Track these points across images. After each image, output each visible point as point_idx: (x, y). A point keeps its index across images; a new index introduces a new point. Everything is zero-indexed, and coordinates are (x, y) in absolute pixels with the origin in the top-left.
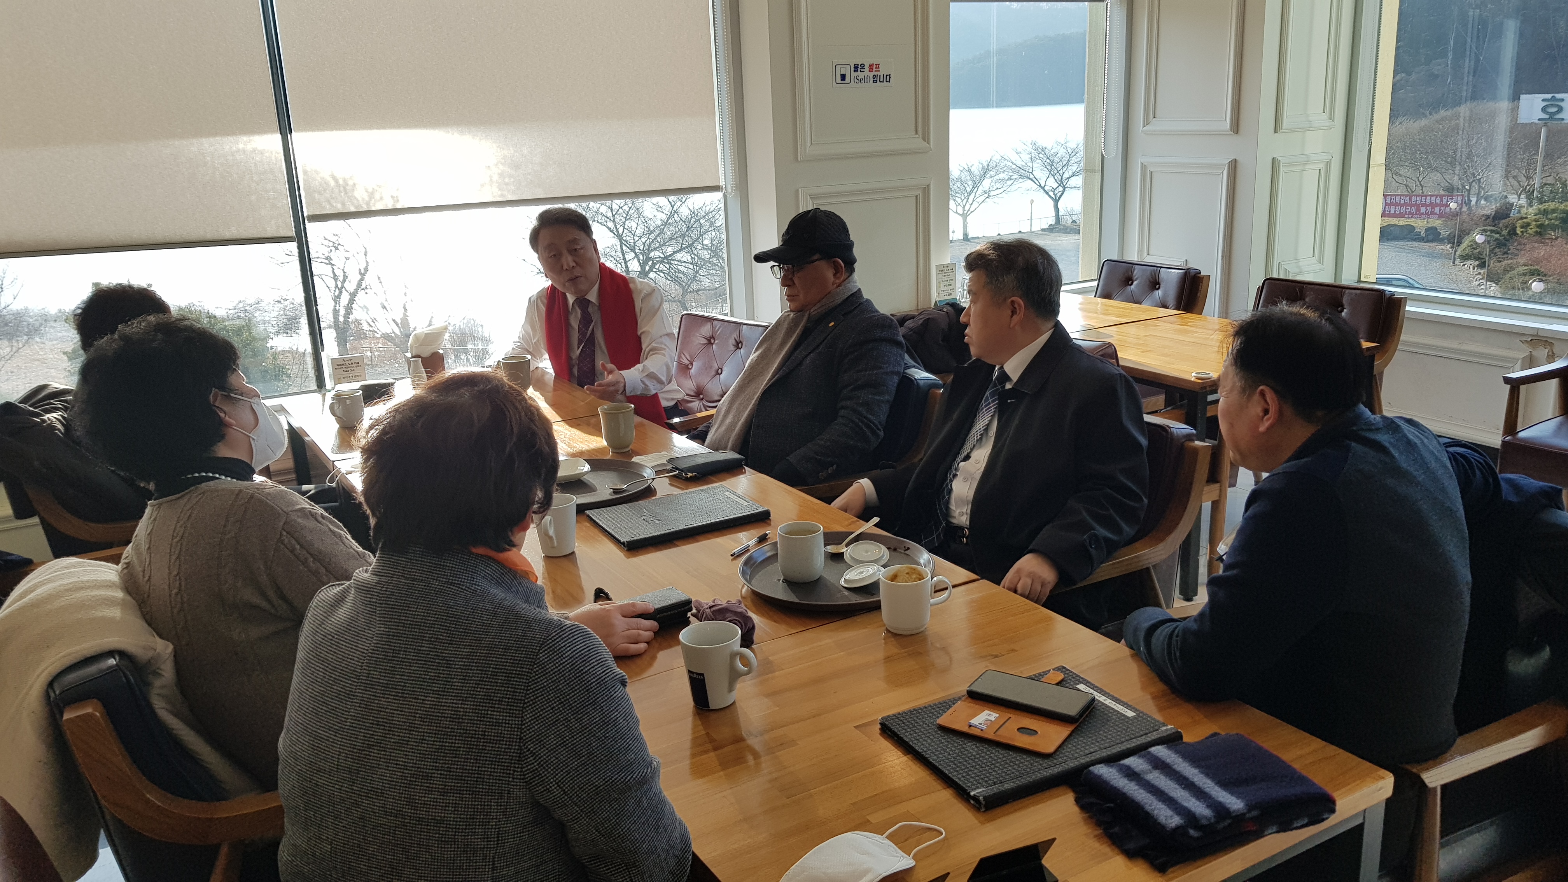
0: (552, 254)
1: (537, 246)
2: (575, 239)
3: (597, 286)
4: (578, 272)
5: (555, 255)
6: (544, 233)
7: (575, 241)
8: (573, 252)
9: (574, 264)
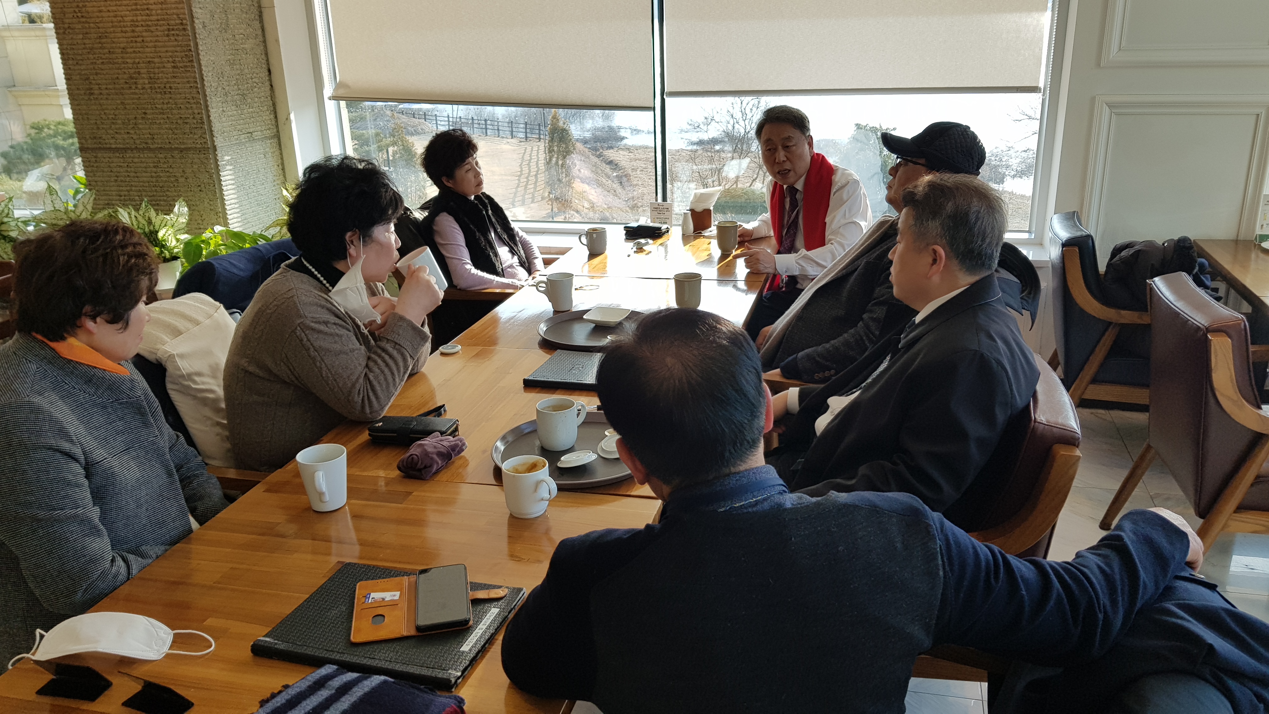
0: (768, 148)
1: (760, 138)
2: (789, 136)
3: (803, 178)
4: (788, 166)
5: (770, 150)
6: (766, 127)
7: (789, 138)
8: (786, 147)
9: (785, 159)
